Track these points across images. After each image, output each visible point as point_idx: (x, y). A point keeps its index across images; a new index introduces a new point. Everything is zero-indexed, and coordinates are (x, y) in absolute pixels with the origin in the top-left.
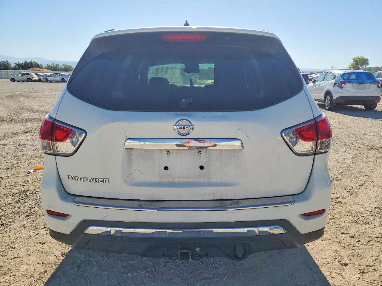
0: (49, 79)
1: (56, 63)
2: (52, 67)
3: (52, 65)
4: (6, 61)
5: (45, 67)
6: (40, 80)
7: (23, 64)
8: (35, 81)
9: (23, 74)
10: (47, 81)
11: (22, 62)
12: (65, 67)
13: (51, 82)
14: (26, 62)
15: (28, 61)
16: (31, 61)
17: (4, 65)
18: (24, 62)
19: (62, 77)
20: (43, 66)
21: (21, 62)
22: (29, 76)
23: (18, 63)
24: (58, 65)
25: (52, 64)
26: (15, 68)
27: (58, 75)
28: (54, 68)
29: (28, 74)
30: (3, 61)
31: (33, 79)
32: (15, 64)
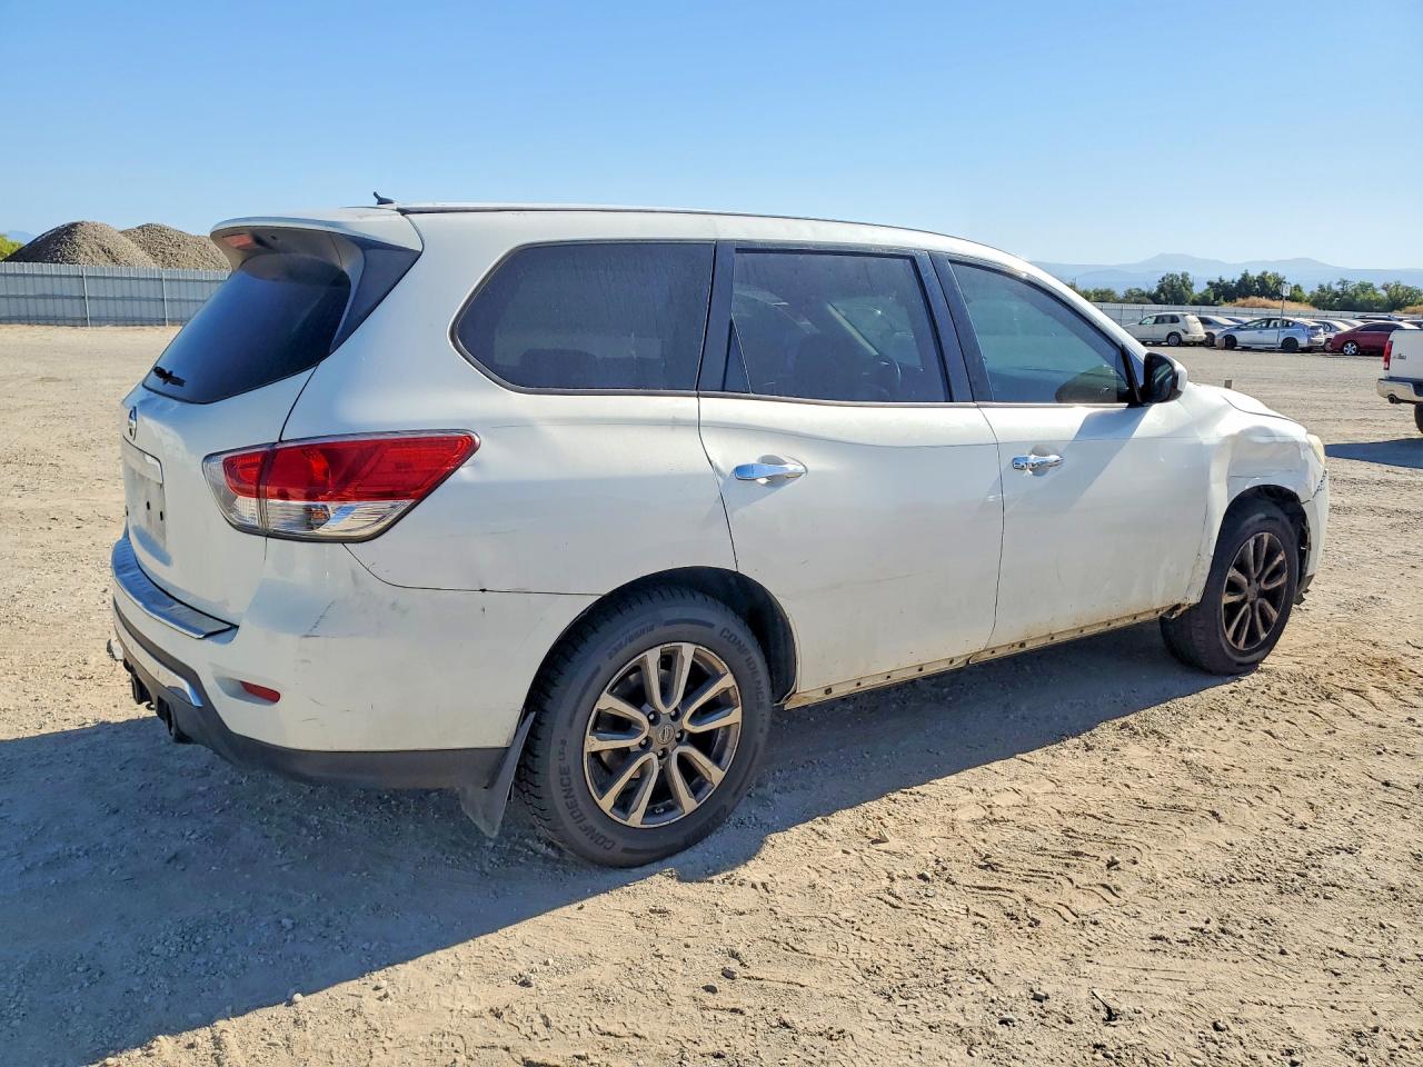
0: (1241, 337)
1: (1356, 281)
2: (1337, 295)
3: (1337, 288)
4: (1179, 274)
5: (1308, 295)
6: (1209, 342)
7: (1234, 285)
8: (1194, 344)
9: (1160, 320)
10: (1230, 343)
11: (1232, 276)
12: (1389, 296)
13: (1246, 349)
14: (1245, 276)
15: (1255, 273)
16: (1265, 273)
17: (1173, 287)
18: (1238, 278)
19: (1289, 332)
20: (1303, 290)
21: (1227, 279)
22: (1175, 328)
23: (1217, 281)
24: (1365, 287)
25: (1339, 284)
26: (1204, 297)
27: (1275, 324)
28: (1345, 297)
29: (1174, 320)
30: (1171, 275)
31: (1185, 338)
32: (1209, 283)
